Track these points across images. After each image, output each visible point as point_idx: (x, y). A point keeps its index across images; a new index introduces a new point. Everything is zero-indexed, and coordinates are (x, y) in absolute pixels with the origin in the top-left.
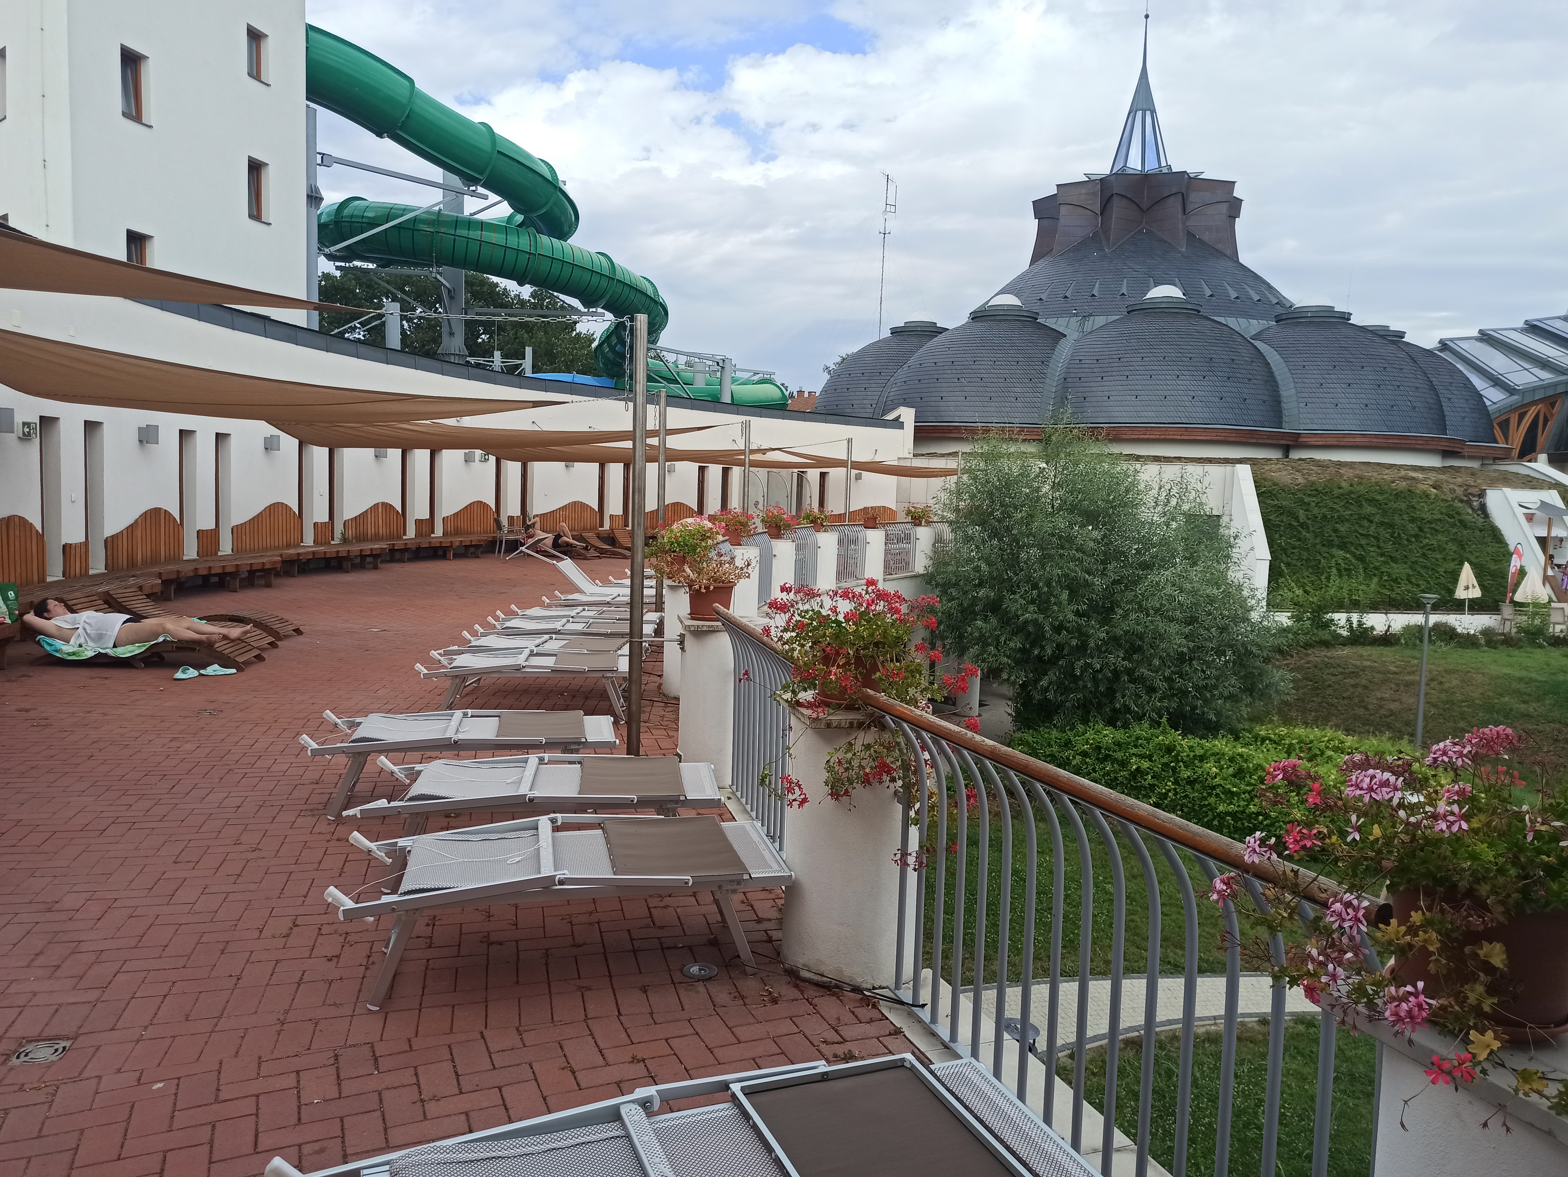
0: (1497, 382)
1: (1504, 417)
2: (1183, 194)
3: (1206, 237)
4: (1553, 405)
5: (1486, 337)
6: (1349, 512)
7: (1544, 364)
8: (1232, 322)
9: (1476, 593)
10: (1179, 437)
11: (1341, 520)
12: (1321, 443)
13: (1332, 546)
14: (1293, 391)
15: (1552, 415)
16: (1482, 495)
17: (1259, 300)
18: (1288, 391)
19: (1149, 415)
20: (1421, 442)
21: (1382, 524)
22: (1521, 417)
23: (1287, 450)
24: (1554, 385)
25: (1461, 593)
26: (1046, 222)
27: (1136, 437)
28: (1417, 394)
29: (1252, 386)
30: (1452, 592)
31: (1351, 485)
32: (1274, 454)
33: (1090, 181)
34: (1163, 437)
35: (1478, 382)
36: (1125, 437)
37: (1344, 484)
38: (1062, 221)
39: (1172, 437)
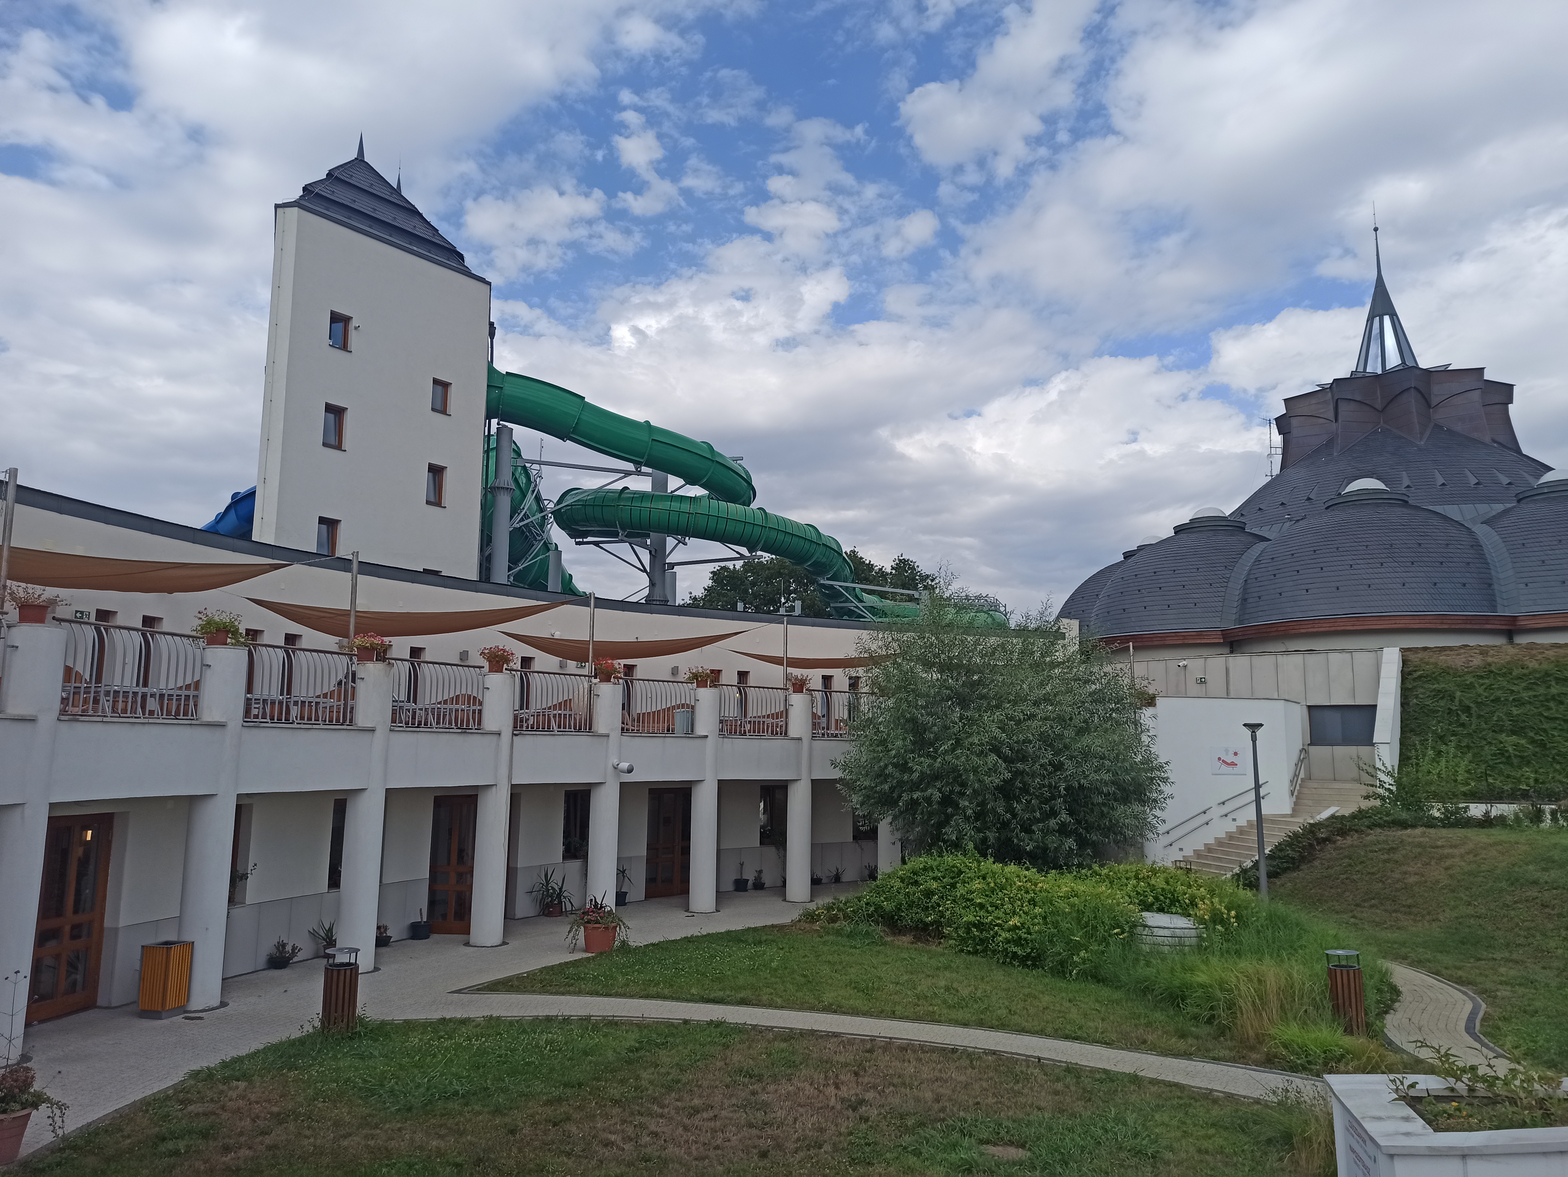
3: (1458, 428)
6: (1532, 694)
8: (1454, 510)
12: (1542, 625)
13: (1501, 731)
14: (1511, 572)
18: (1505, 572)
23: (1510, 634)
26: (1290, 437)
29: (1446, 569)
32: (1499, 641)
33: (1324, 389)
39: (1342, 628)
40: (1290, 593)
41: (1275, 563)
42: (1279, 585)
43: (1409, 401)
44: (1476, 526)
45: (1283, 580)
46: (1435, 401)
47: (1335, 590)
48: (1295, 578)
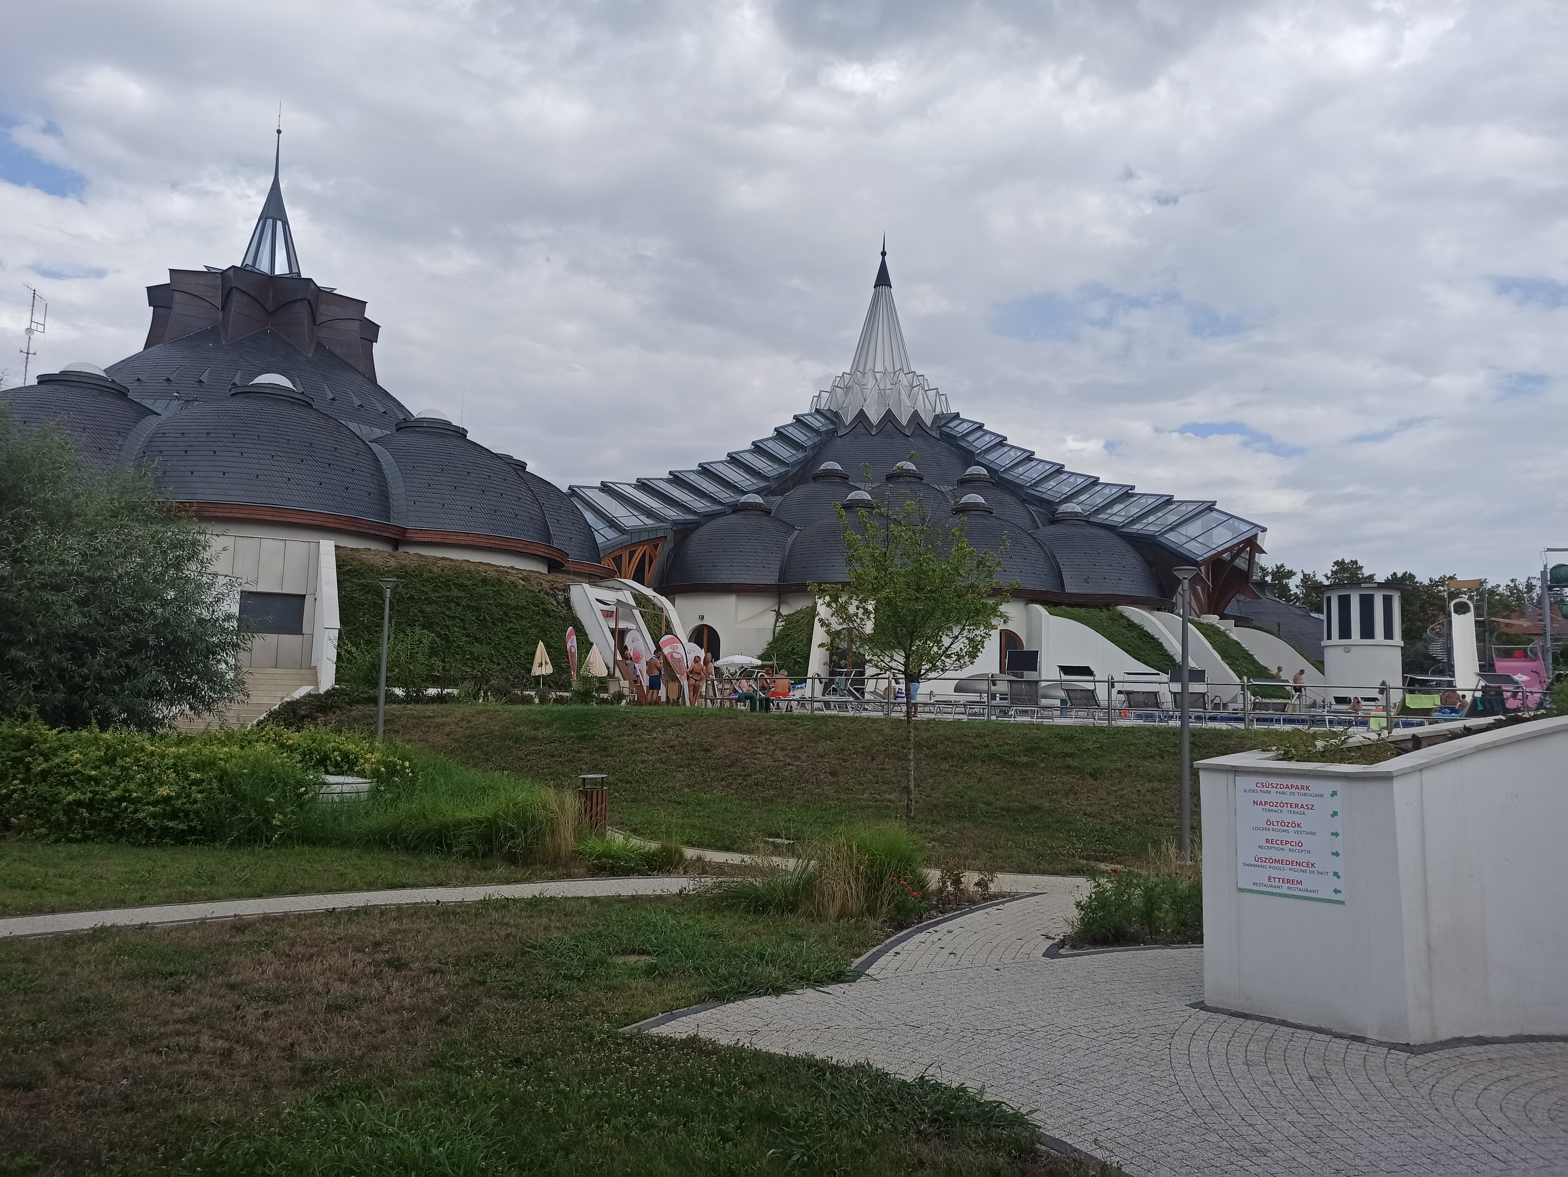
0: (612, 523)
1: (617, 554)
2: (309, 301)
3: (337, 350)
4: (656, 547)
5: (605, 488)
7: (648, 512)
8: (353, 426)
9: (548, 670)
12: (426, 540)
14: (403, 490)
15: (655, 556)
16: (566, 589)
17: (385, 413)
18: (397, 488)
19: (237, 494)
22: (632, 554)
23: (396, 545)
24: (656, 530)
26: (162, 311)
29: (357, 477)
34: (251, 517)
38: (177, 308)
40: (203, 474)
41: (187, 439)
42: (190, 463)
43: (302, 311)
44: (374, 446)
45: (195, 458)
46: (320, 319)
47: (254, 477)
48: (210, 458)
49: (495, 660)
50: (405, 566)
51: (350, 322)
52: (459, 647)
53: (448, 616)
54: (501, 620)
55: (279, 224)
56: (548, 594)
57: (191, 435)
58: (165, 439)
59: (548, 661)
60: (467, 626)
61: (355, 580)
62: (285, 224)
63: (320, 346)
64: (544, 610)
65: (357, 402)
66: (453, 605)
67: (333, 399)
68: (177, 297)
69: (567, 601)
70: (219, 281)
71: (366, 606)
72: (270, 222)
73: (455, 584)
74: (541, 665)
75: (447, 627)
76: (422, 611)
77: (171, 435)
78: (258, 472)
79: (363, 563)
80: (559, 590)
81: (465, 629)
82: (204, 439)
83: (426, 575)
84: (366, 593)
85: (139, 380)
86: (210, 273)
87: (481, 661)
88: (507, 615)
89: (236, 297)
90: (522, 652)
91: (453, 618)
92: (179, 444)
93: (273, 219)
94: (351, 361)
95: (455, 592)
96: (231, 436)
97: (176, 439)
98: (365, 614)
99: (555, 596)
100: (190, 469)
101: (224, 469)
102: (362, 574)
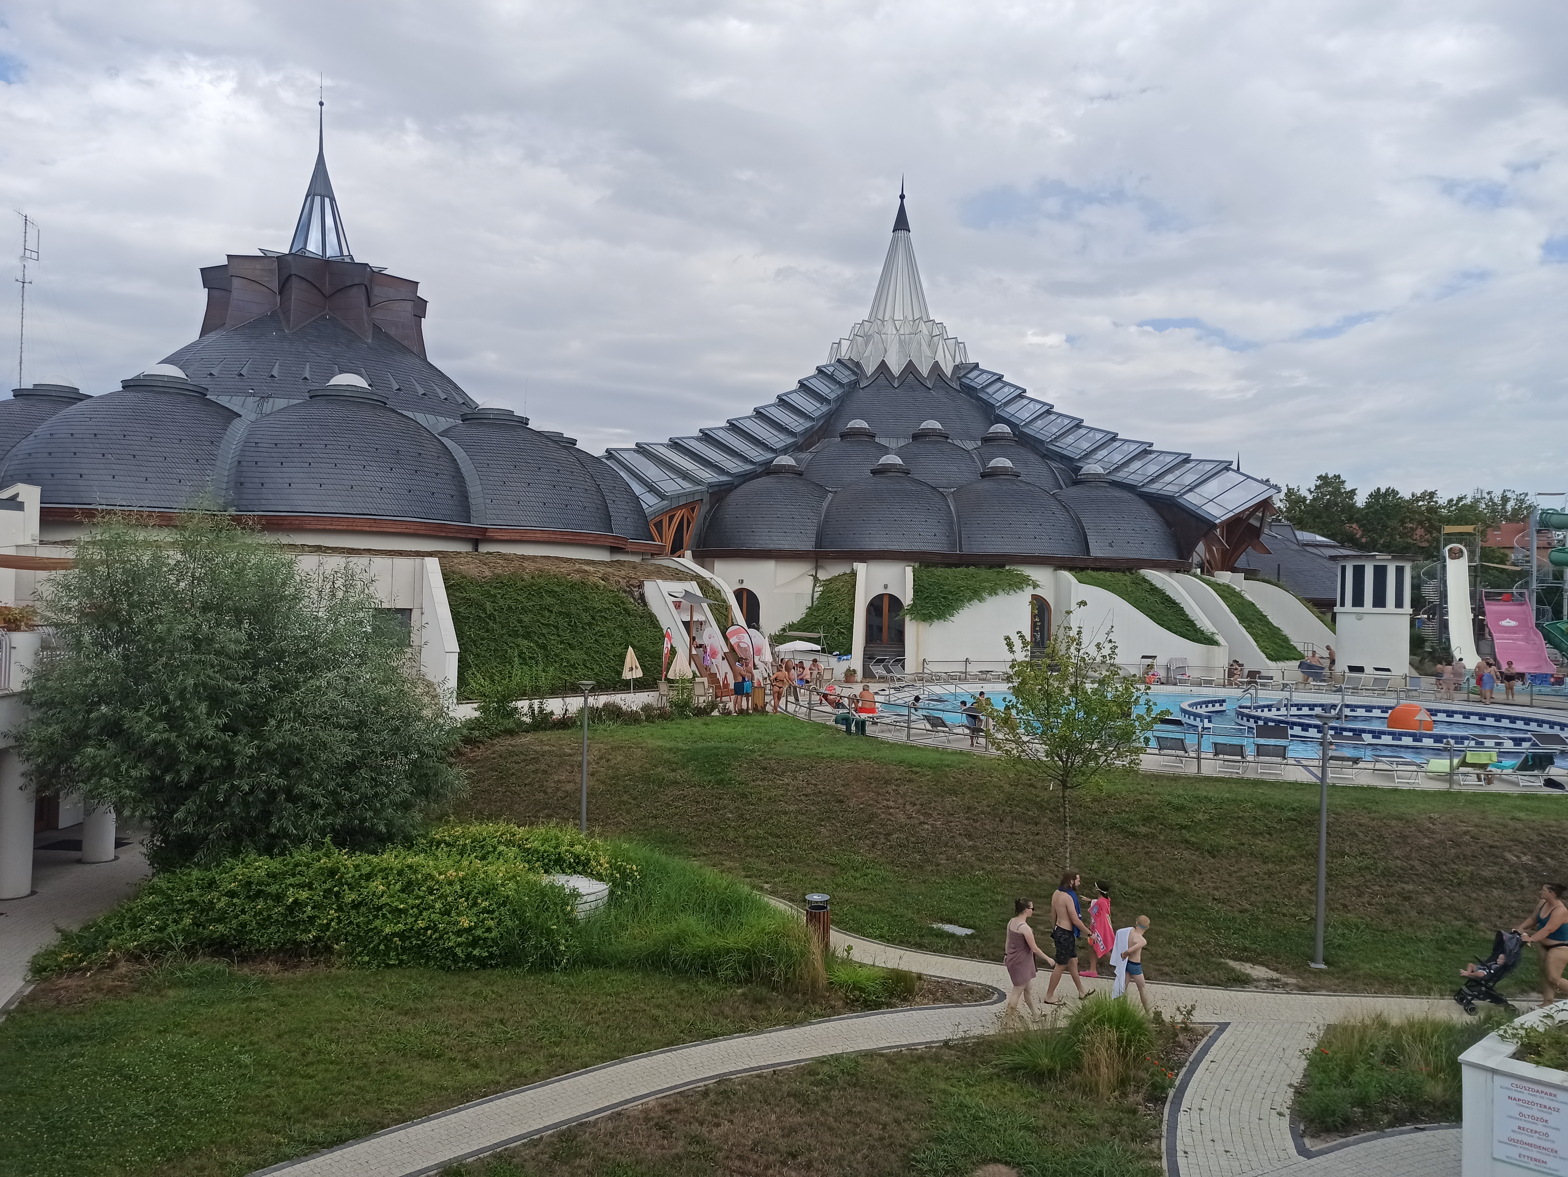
0: (652, 488)
1: (657, 519)
2: (366, 286)
3: (392, 332)
4: (693, 510)
5: (641, 449)
6: (532, 603)
7: (685, 475)
8: (420, 418)
9: (638, 673)
10: (368, 529)
11: (525, 610)
12: (506, 538)
13: (518, 636)
14: (479, 488)
15: (693, 518)
16: (641, 586)
17: (446, 399)
18: (474, 488)
19: (334, 505)
20: (591, 539)
21: (561, 613)
22: (671, 518)
23: (476, 543)
24: (693, 493)
25: (627, 675)
26: (216, 293)
27: (322, 527)
28: (586, 495)
29: (440, 480)
30: (620, 673)
31: (533, 578)
32: (464, 548)
33: (266, 257)
34: (350, 528)
35: (637, 488)
36: (308, 527)
37: (526, 577)
38: (235, 294)
39: (359, 528)
40: (301, 486)
41: (281, 450)
42: (287, 475)
43: (357, 296)
44: (445, 440)
45: (292, 470)
46: (374, 301)
47: (349, 488)
48: (306, 470)
49: (588, 665)
50: (499, 576)
51: (404, 303)
52: (556, 655)
53: (543, 624)
54: (589, 624)
55: (327, 200)
56: (625, 591)
57: (285, 446)
58: (259, 449)
59: (638, 665)
60: (561, 633)
61: (458, 594)
62: (332, 200)
63: (377, 328)
64: (625, 609)
65: (421, 391)
66: (547, 614)
67: (399, 389)
68: (236, 282)
69: (642, 596)
70: (276, 264)
71: (471, 620)
72: (318, 199)
73: (546, 591)
74: (631, 669)
75: (544, 635)
76: (520, 621)
77: (265, 445)
78: (352, 483)
79: (464, 577)
80: (635, 587)
81: (559, 636)
82: (297, 450)
83: (520, 584)
84: (469, 606)
85: (211, 374)
86: (265, 258)
87: (577, 668)
88: (593, 618)
89: (295, 284)
90: (611, 655)
91: (548, 625)
92: (274, 455)
93: (321, 195)
94: (406, 343)
95: (549, 600)
96: (323, 446)
97: (269, 450)
98: (471, 628)
99: (631, 593)
100: (288, 481)
101: (320, 481)
102: (463, 588)
